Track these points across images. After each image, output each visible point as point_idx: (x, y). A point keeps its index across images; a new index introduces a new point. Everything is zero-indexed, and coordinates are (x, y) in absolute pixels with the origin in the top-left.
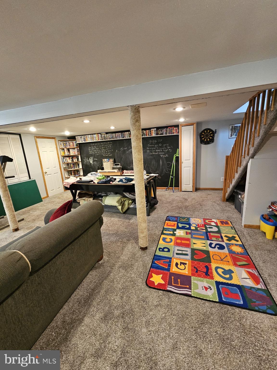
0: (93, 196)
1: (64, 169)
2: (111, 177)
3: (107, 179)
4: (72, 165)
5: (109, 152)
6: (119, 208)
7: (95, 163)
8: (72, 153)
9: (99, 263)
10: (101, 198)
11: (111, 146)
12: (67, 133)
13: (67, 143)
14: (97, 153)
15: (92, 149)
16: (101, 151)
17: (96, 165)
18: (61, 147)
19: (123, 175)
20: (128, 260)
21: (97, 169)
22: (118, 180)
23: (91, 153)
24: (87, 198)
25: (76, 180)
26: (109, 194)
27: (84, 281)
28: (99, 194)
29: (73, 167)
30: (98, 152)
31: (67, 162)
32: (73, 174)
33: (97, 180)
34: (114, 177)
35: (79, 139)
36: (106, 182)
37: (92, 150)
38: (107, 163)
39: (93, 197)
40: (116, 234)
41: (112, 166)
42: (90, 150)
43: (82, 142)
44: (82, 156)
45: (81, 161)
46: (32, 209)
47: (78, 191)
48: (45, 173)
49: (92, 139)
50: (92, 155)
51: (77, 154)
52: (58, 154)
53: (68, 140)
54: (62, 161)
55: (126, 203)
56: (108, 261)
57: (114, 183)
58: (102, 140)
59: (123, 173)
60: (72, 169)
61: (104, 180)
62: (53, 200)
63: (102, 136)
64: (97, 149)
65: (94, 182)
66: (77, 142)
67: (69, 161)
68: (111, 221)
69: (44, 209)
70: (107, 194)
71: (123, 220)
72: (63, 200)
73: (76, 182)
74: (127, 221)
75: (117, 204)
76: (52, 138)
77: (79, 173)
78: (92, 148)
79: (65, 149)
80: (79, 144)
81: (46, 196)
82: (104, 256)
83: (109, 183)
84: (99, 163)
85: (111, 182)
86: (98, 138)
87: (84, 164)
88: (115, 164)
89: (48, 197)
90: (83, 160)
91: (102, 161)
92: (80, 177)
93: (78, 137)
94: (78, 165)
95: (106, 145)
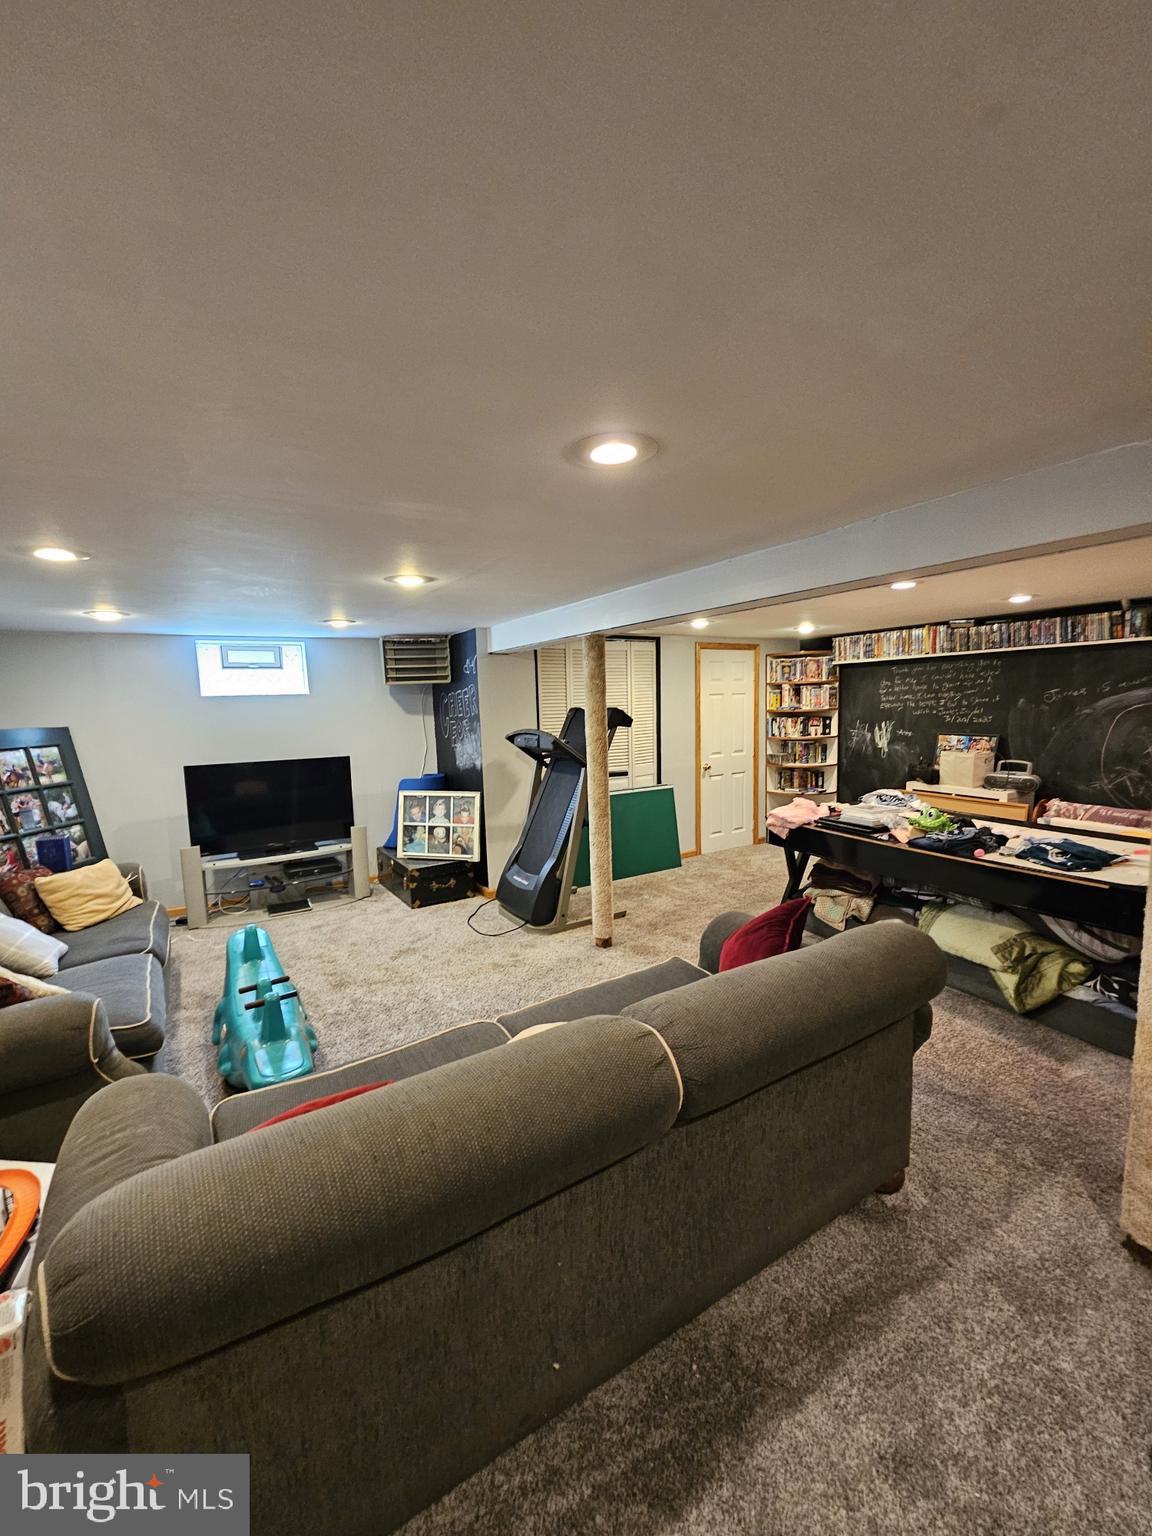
0: (874, 892)
1: (768, 762)
2: (979, 824)
3: (961, 832)
4: (798, 749)
5: (979, 705)
6: (1000, 979)
7: (897, 747)
8: (809, 701)
9: (883, 1202)
10: (910, 911)
11: (994, 677)
12: (806, 629)
13: (795, 665)
14: (917, 708)
15: (897, 689)
16: (938, 700)
17: (902, 759)
18: (774, 677)
19: (1040, 821)
20: (1039, 1265)
21: (901, 773)
22: (1016, 845)
23: (888, 706)
24: (845, 896)
25: (814, 812)
26: (957, 903)
27: (813, 1239)
28: (904, 889)
29: (801, 757)
30: (922, 704)
31: (783, 735)
32: (796, 782)
33: (906, 829)
34: (997, 829)
35: (845, 650)
36: (951, 847)
37: (893, 694)
38: (960, 754)
39: (872, 896)
40: (977, 1103)
41: (986, 770)
42: (887, 694)
43: (856, 661)
44: (847, 715)
45: (839, 736)
46: (648, 885)
47: (813, 860)
48: (706, 769)
49: (904, 646)
50: (888, 715)
51: (827, 707)
52: (756, 705)
53: (802, 652)
54: (767, 732)
55: (1051, 970)
56: (924, 1215)
57: (993, 857)
58: (951, 650)
59: (1043, 811)
60: (798, 764)
61: (944, 836)
62: (714, 871)
63: (952, 634)
64: (918, 691)
65: (891, 836)
66: (837, 659)
67: (793, 730)
68: (949, 1029)
69: (685, 894)
70: (945, 901)
71: (1020, 1050)
72: (747, 878)
73: (815, 821)
74: (1044, 1060)
75: (993, 962)
76: (749, 645)
77: (820, 783)
78: (898, 685)
79: (786, 687)
80: (841, 666)
81: (693, 848)
82: (906, 1182)
83: (968, 854)
84: (918, 750)
85: (978, 852)
86: (934, 643)
87: (847, 749)
88: (1000, 762)
89: (700, 854)
90: (846, 731)
91: (936, 740)
92: (829, 804)
93: (842, 638)
94: (825, 749)
95: (968, 674)
